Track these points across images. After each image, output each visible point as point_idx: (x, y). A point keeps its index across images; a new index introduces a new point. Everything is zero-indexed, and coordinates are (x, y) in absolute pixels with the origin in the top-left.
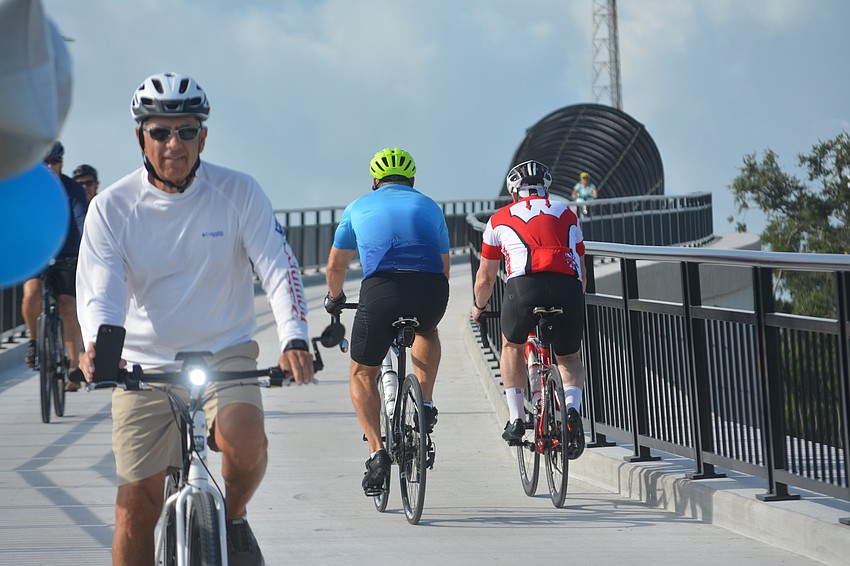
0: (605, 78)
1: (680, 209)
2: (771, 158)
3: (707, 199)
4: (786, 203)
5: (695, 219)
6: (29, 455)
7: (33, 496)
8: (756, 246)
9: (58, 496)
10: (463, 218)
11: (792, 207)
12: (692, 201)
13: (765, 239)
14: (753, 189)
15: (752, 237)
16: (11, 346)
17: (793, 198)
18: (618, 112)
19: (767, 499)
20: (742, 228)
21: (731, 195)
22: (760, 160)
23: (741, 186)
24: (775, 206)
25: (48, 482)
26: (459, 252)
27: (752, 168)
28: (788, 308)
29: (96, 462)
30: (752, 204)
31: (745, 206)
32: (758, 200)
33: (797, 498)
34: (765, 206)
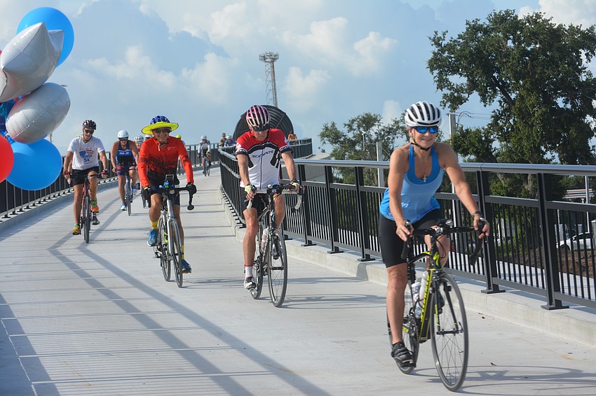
0: (271, 96)
1: (300, 144)
2: (333, 124)
3: (310, 140)
4: (340, 141)
5: (305, 148)
6: (52, 244)
7: (54, 259)
8: (329, 158)
9: (64, 259)
10: (217, 150)
11: (342, 143)
12: (304, 141)
13: (332, 155)
14: (327, 136)
15: (327, 155)
16: (44, 203)
17: (342, 139)
18: (276, 108)
19: (331, 253)
20: (324, 151)
21: (319, 138)
22: (329, 125)
23: (323, 135)
24: (336, 143)
25: (60, 254)
26: (216, 163)
27: (327, 129)
28: (341, 181)
29: (78, 246)
30: (327, 142)
31: (325, 143)
32: (329, 140)
33: (342, 252)
34: (332, 143)
